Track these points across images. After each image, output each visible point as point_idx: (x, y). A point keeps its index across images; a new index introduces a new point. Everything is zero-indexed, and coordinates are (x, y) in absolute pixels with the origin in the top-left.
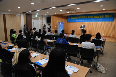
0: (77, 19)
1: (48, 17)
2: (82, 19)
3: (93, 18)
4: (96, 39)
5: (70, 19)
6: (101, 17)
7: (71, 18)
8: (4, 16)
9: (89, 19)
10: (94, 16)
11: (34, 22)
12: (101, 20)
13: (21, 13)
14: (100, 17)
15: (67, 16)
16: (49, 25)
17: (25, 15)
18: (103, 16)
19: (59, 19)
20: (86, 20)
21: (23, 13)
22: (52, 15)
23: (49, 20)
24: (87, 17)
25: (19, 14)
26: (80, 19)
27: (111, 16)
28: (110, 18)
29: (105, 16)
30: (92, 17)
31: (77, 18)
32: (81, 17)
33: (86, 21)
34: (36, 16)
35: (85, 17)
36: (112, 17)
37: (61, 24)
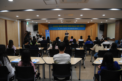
0: (59, 27)
2: (63, 27)
3: (72, 27)
5: (51, 27)
6: (78, 26)
7: (53, 26)
8: (6, 21)
9: (69, 28)
12: (77, 29)
13: (17, 20)
17: (20, 22)
18: (79, 26)
21: (19, 20)
22: (39, 23)
24: (67, 26)
25: (16, 21)
26: (61, 28)
27: (84, 26)
33: (66, 29)
34: (28, 23)
35: (65, 26)
37: (48, 32)
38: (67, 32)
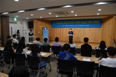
0: (63, 24)
1: (29, 21)
2: (69, 24)
3: (81, 24)
4: (100, 49)
5: (55, 24)
7: (56, 23)
9: (77, 24)
10: (82, 21)
11: (12, 28)
12: (89, 25)
14: (88, 22)
16: (31, 30)
18: (91, 22)
19: (43, 23)
20: (74, 26)
22: (35, 19)
23: (31, 25)
24: (75, 23)
26: (67, 24)
28: (98, 23)
29: (93, 22)
30: (79, 22)
32: (68, 22)
34: (15, 19)
35: (72, 22)
36: (100, 22)
37: (46, 30)
38: (71, 30)
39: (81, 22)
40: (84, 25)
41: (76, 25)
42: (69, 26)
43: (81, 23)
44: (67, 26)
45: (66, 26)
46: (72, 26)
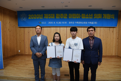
0: (44, 19)
2: (55, 19)
3: (81, 19)
5: (25, 19)
7: (28, 17)
9: (72, 20)
10: (83, 15)
12: (96, 23)
14: (93, 17)
15: (18, 11)
18: (99, 16)
20: (66, 23)
24: (68, 17)
26: (51, 20)
27: (113, 16)
28: (112, 19)
29: (103, 16)
30: (77, 16)
31: (44, 16)
32: (54, 15)
33: (64, 24)
35: (62, 15)
36: (115, 17)
39: (81, 15)
40: (86, 23)
41: (70, 23)
42: (57, 23)
43: (81, 17)
44: (52, 23)
45: (49, 23)
46: (63, 23)
